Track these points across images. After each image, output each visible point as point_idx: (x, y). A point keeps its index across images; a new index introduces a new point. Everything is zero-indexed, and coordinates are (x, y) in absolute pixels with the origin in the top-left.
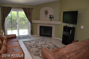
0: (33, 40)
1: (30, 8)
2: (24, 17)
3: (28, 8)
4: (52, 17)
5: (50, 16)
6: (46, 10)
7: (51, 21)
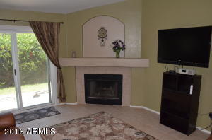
0: (69, 123)
1: (52, 24)
2: (32, 50)
3: (47, 23)
4: (121, 46)
5: (114, 43)
6: (103, 28)
7: (117, 58)
